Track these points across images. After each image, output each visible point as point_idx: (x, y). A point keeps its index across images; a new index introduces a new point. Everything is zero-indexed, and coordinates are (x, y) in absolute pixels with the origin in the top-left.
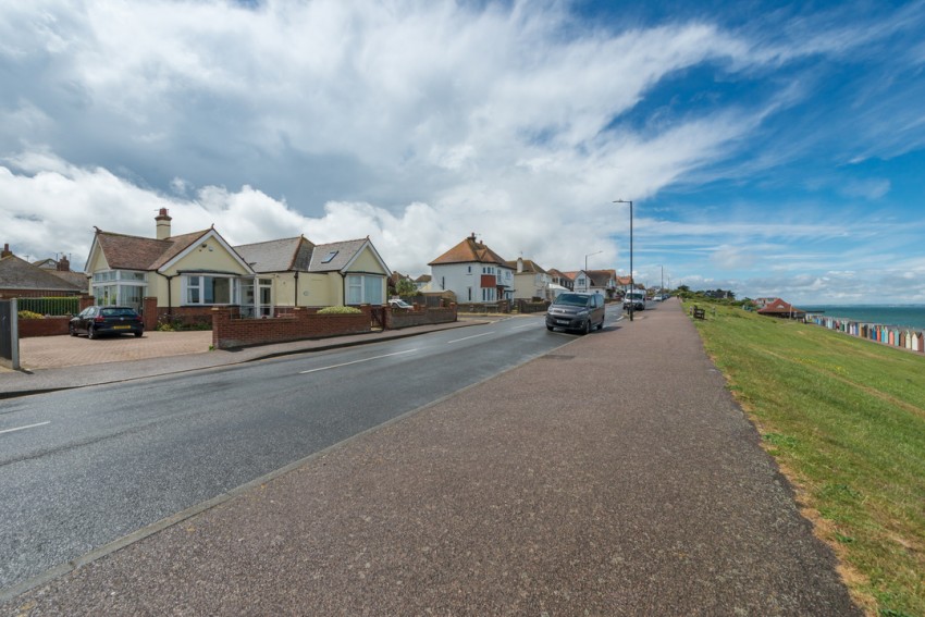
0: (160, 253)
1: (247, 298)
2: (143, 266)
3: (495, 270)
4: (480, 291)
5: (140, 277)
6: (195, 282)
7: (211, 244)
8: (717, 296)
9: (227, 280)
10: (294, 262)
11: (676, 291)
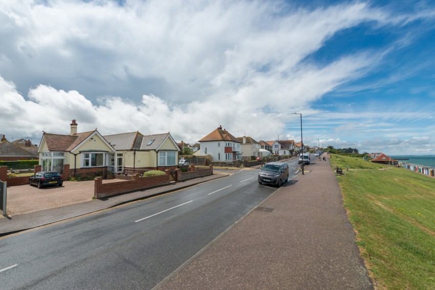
0: (72, 142)
1: (111, 162)
2: (64, 149)
3: (232, 144)
4: (224, 155)
5: (63, 155)
6: (87, 156)
7: (95, 138)
8: (349, 152)
9: (102, 154)
10: (134, 145)
11: (326, 149)
